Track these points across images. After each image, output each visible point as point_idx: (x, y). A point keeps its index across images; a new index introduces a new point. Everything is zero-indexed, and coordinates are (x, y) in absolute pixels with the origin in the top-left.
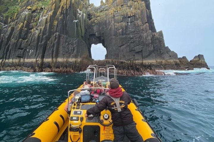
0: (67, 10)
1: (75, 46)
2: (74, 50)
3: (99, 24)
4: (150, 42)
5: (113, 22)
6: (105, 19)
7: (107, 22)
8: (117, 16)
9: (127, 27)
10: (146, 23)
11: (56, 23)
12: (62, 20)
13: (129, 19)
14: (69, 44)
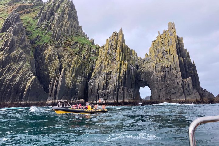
0: (125, 72)
1: (132, 93)
2: (132, 95)
3: (145, 73)
4: (181, 86)
5: (155, 72)
6: (149, 69)
7: (151, 72)
8: (158, 67)
9: (165, 75)
10: (179, 71)
11: (121, 80)
12: (124, 78)
13: (167, 69)
14: (129, 93)
